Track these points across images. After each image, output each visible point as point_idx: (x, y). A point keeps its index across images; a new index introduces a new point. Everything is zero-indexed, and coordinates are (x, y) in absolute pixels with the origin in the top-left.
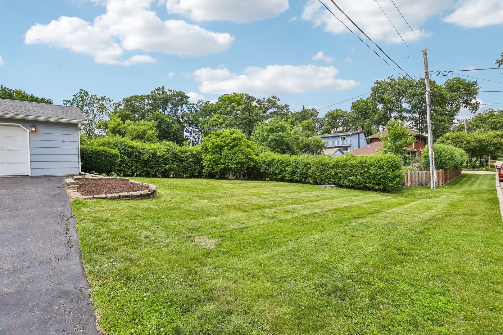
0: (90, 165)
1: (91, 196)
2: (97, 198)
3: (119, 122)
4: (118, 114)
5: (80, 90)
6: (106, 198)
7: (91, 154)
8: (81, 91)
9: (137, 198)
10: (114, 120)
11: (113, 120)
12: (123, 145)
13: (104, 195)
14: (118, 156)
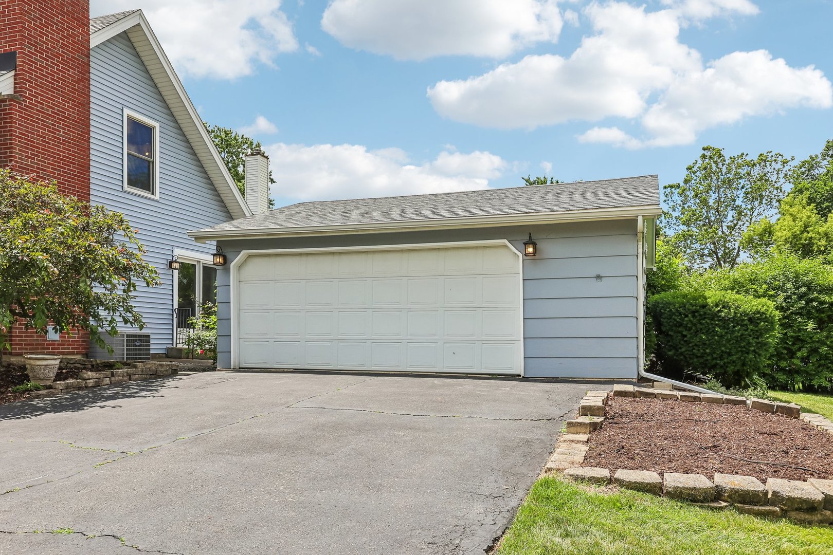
0: (677, 350)
1: (604, 473)
2: (620, 482)
3: (809, 217)
4: (806, 194)
5: (704, 149)
6: (655, 490)
7: (680, 314)
8: (705, 152)
9: (803, 516)
10: (791, 215)
11: (787, 217)
12: (804, 285)
13: (651, 477)
14: (770, 320)
